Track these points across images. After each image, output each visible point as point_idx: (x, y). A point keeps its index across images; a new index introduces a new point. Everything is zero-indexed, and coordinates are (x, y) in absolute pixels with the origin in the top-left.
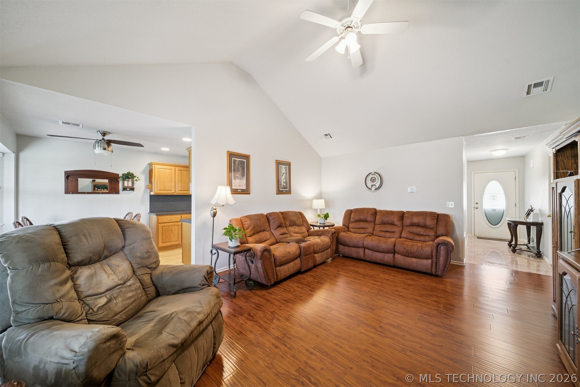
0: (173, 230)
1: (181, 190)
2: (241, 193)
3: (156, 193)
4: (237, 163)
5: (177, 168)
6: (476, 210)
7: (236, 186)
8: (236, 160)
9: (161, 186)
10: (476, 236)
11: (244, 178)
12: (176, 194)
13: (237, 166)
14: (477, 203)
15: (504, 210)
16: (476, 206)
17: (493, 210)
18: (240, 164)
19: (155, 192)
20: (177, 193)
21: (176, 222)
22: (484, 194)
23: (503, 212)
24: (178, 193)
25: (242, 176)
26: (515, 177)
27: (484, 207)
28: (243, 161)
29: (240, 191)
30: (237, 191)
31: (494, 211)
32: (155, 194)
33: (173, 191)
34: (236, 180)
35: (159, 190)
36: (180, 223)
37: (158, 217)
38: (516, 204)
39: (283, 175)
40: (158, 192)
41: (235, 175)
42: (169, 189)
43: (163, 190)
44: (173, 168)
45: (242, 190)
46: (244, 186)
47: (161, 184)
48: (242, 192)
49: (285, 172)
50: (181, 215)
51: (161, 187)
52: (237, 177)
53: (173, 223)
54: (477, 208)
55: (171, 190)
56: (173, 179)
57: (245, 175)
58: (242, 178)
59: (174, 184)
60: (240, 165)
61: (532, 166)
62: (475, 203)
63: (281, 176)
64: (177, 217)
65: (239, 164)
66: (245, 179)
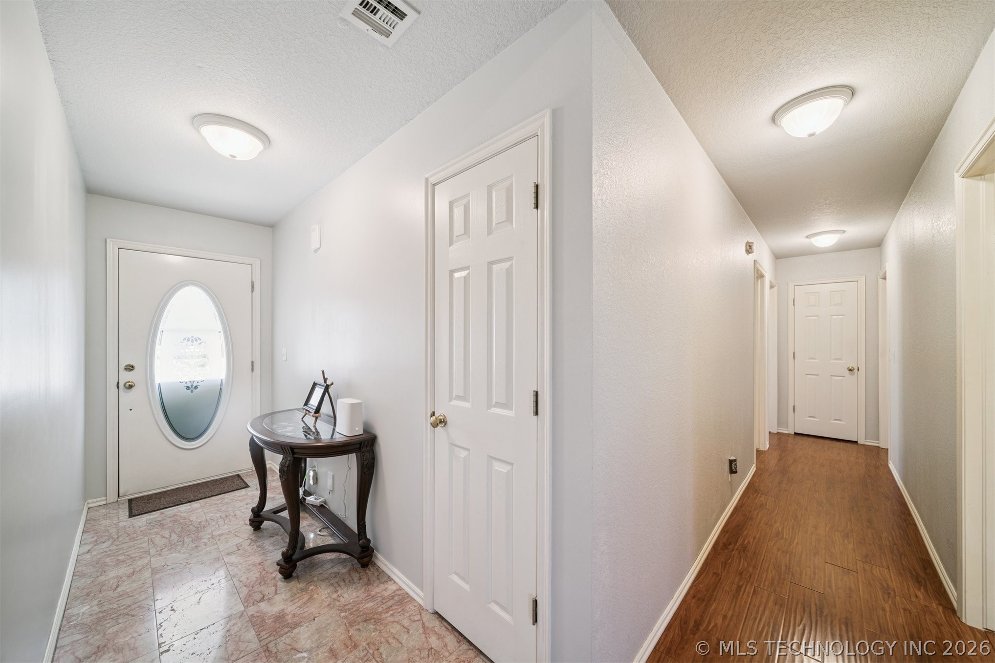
6: (125, 396)
10: (124, 496)
14: (130, 368)
15: (221, 385)
16: (126, 377)
17: (188, 388)
22: (159, 334)
23: (221, 389)
26: (252, 282)
27: (158, 380)
31: (192, 391)
38: (252, 362)
54: (131, 387)
61: (315, 244)
62: (123, 365)
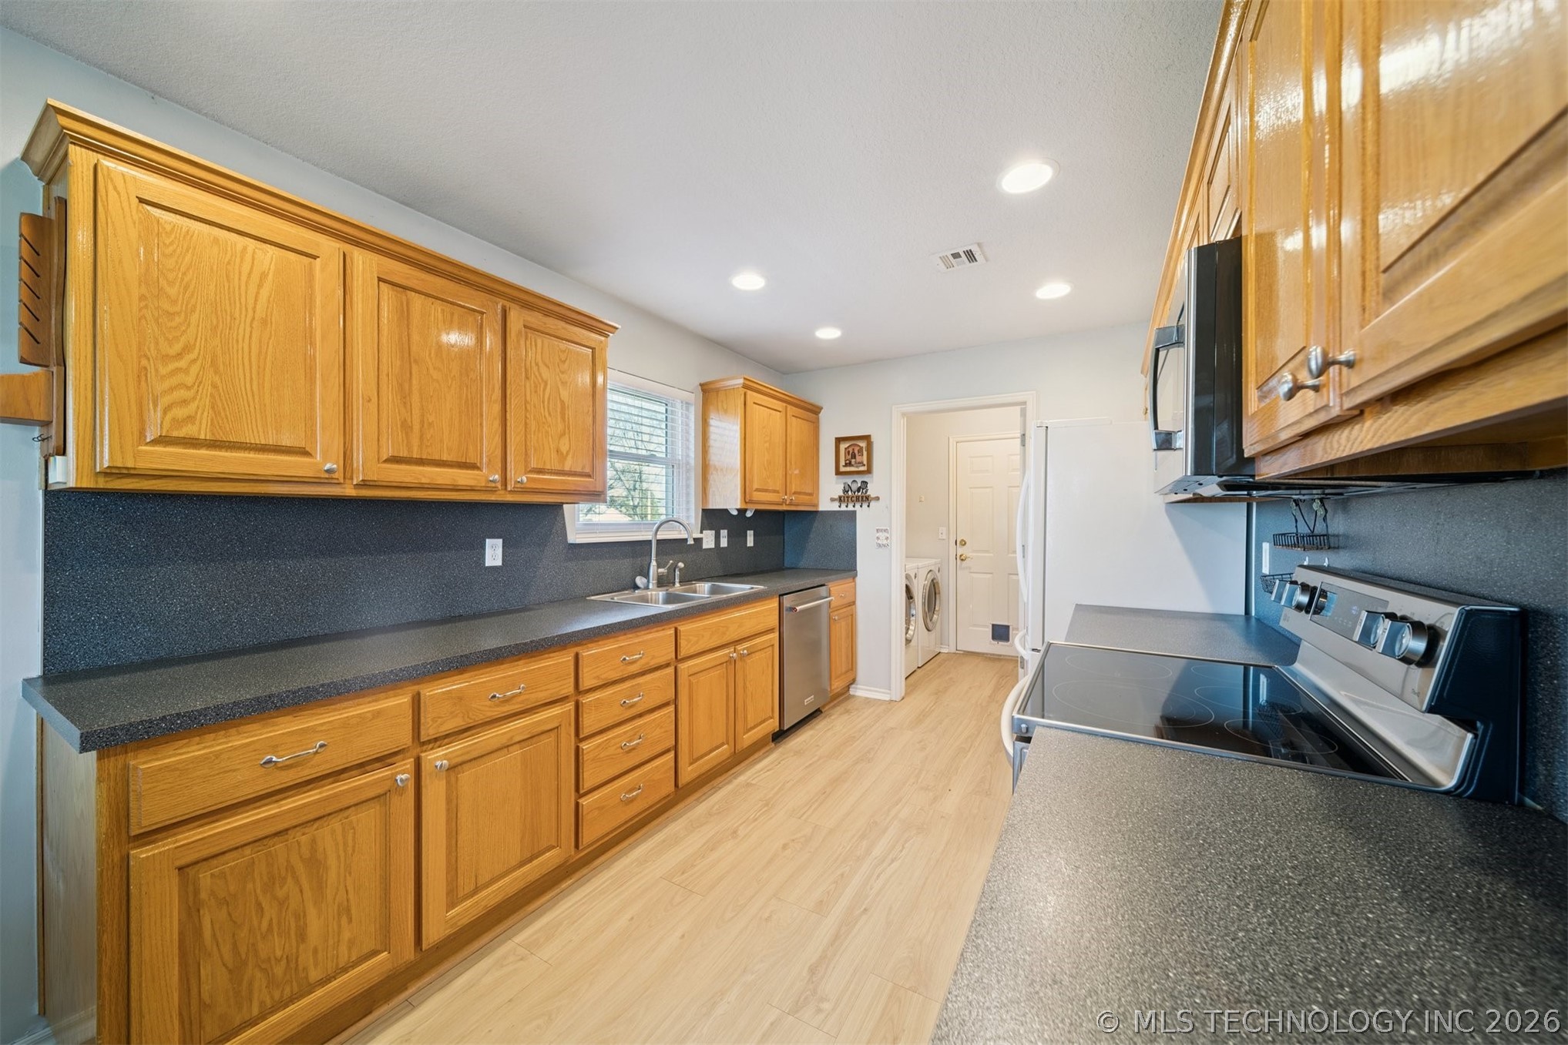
0: (332, 862)
1: (404, 453)
3: (107, 473)
5: (361, 260)
9: (184, 402)
12: (349, 491)
19: (105, 461)
20: (364, 484)
21: (362, 767)
24: (372, 476)
32: (102, 484)
33: (324, 460)
35: (160, 441)
36: (403, 774)
37: (114, 764)
40: (143, 465)
42: (286, 441)
43: (214, 444)
44: (328, 247)
47: (189, 380)
50: (416, 688)
51: (180, 413)
53: (313, 796)
55: (305, 453)
56: (326, 353)
59: (336, 394)
64: (377, 714)
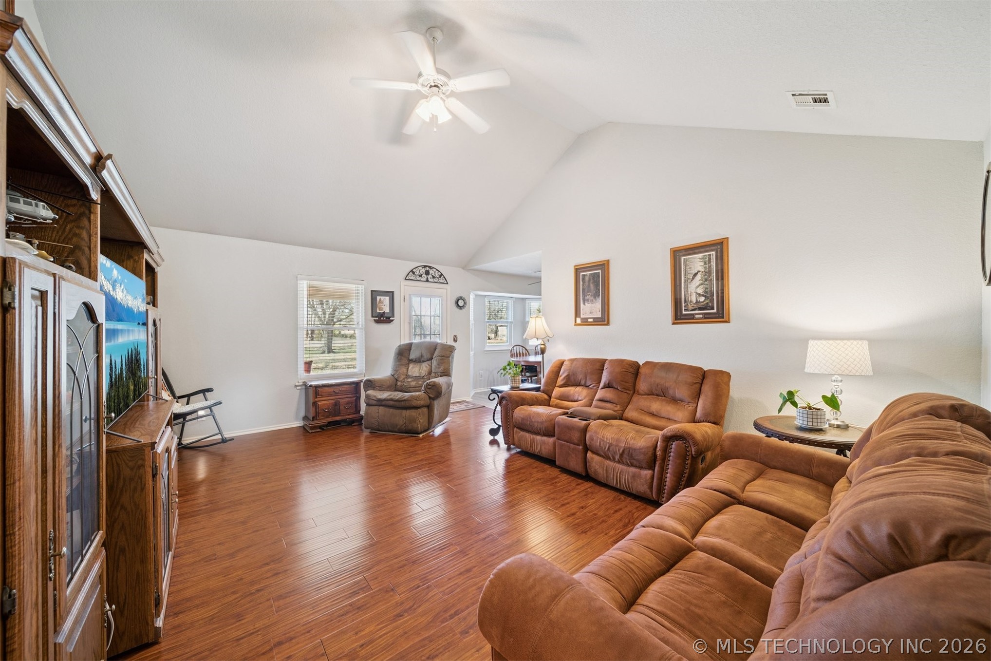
2: (594, 323)
4: (587, 279)
7: (586, 313)
8: (586, 275)
11: (598, 300)
13: (587, 283)
18: (591, 279)
25: (595, 297)
28: (597, 273)
29: (592, 320)
30: (587, 322)
34: (586, 304)
39: (693, 278)
41: (584, 297)
45: (594, 318)
46: (598, 312)
48: (594, 321)
49: (703, 270)
52: (588, 300)
57: (599, 295)
58: (596, 300)
60: (591, 281)
63: (686, 281)
65: (589, 280)
66: (600, 301)
